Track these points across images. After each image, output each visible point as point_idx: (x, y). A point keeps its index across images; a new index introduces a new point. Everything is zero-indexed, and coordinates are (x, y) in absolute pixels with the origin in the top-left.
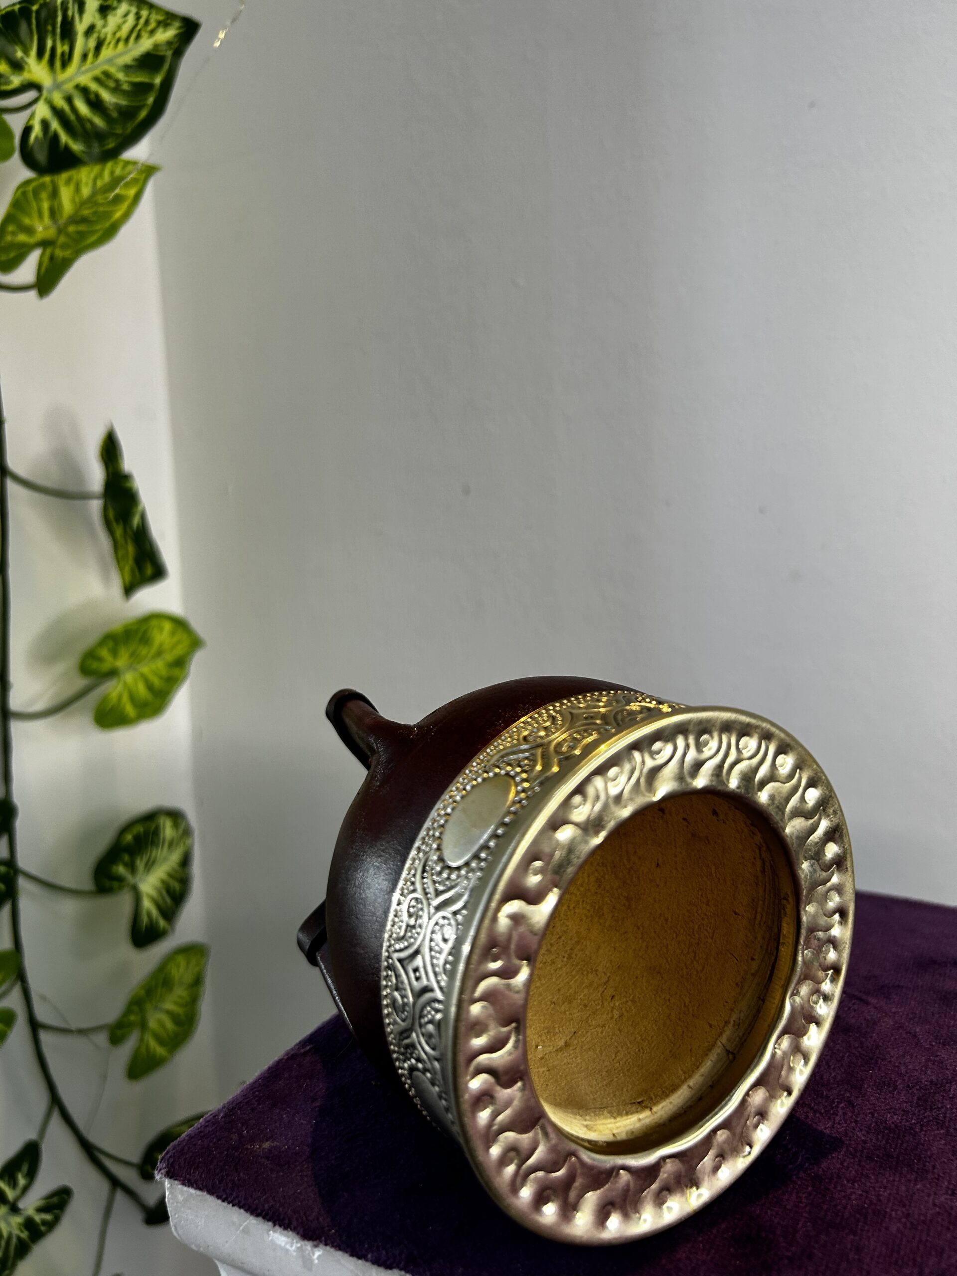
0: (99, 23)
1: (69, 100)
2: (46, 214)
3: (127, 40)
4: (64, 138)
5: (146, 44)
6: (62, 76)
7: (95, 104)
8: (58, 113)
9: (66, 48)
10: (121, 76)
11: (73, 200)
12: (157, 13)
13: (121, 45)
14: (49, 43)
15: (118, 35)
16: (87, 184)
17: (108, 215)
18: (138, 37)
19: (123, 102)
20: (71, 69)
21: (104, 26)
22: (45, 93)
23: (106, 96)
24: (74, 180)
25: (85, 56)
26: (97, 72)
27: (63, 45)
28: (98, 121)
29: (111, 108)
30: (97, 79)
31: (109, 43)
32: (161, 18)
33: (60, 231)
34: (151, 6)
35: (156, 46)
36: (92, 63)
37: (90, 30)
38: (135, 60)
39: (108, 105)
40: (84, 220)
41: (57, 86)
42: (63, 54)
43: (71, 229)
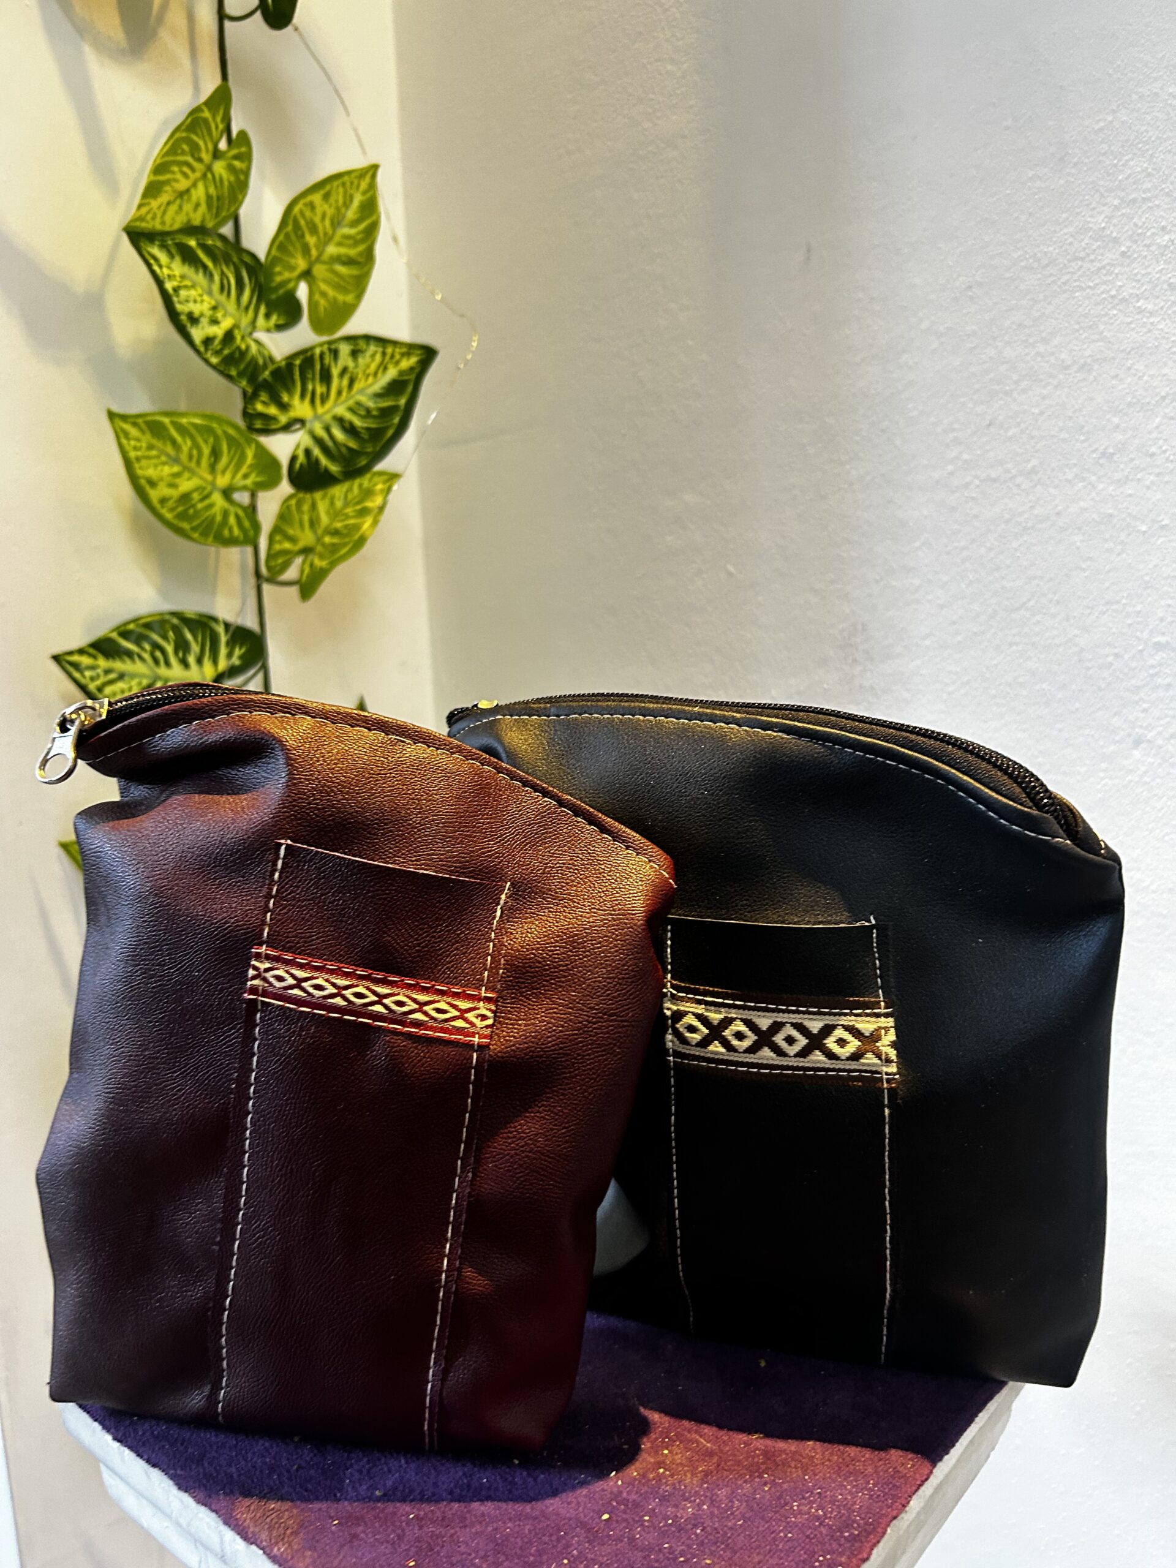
0: (351, 364)
1: (327, 429)
2: (307, 525)
3: (375, 374)
4: (324, 461)
5: (392, 373)
6: (320, 410)
7: (350, 430)
8: (318, 441)
9: (324, 389)
10: (371, 404)
11: (328, 513)
12: (400, 348)
13: (371, 379)
14: (310, 387)
15: (368, 371)
16: (340, 497)
17: (357, 527)
18: (385, 369)
19: (373, 426)
20: (329, 404)
21: (356, 366)
22: (308, 425)
23: (358, 423)
24: (329, 495)
25: (339, 393)
26: (351, 402)
27: (321, 387)
28: (352, 444)
29: (363, 431)
30: (351, 410)
31: (360, 380)
32: (404, 350)
33: (319, 540)
34: (395, 343)
35: (401, 373)
36: (347, 397)
37: (345, 370)
38: (383, 388)
39: (360, 430)
40: (336, 533)
41: (317, 417)
42: (322, 395)
43: (327, 539)
